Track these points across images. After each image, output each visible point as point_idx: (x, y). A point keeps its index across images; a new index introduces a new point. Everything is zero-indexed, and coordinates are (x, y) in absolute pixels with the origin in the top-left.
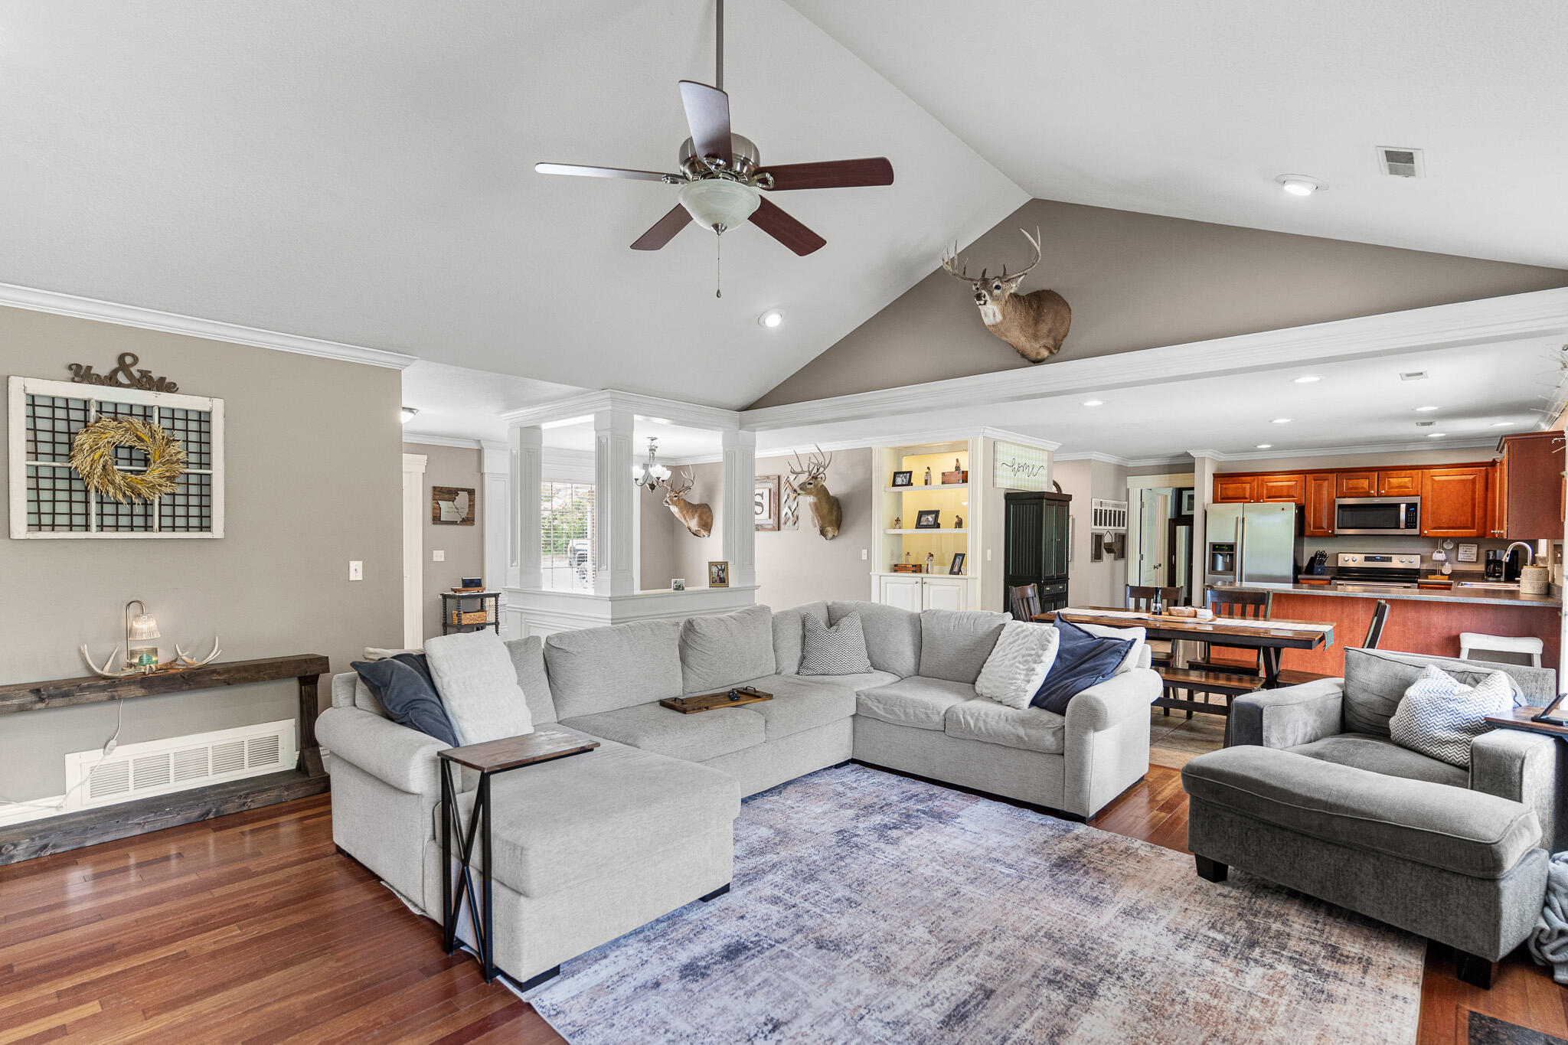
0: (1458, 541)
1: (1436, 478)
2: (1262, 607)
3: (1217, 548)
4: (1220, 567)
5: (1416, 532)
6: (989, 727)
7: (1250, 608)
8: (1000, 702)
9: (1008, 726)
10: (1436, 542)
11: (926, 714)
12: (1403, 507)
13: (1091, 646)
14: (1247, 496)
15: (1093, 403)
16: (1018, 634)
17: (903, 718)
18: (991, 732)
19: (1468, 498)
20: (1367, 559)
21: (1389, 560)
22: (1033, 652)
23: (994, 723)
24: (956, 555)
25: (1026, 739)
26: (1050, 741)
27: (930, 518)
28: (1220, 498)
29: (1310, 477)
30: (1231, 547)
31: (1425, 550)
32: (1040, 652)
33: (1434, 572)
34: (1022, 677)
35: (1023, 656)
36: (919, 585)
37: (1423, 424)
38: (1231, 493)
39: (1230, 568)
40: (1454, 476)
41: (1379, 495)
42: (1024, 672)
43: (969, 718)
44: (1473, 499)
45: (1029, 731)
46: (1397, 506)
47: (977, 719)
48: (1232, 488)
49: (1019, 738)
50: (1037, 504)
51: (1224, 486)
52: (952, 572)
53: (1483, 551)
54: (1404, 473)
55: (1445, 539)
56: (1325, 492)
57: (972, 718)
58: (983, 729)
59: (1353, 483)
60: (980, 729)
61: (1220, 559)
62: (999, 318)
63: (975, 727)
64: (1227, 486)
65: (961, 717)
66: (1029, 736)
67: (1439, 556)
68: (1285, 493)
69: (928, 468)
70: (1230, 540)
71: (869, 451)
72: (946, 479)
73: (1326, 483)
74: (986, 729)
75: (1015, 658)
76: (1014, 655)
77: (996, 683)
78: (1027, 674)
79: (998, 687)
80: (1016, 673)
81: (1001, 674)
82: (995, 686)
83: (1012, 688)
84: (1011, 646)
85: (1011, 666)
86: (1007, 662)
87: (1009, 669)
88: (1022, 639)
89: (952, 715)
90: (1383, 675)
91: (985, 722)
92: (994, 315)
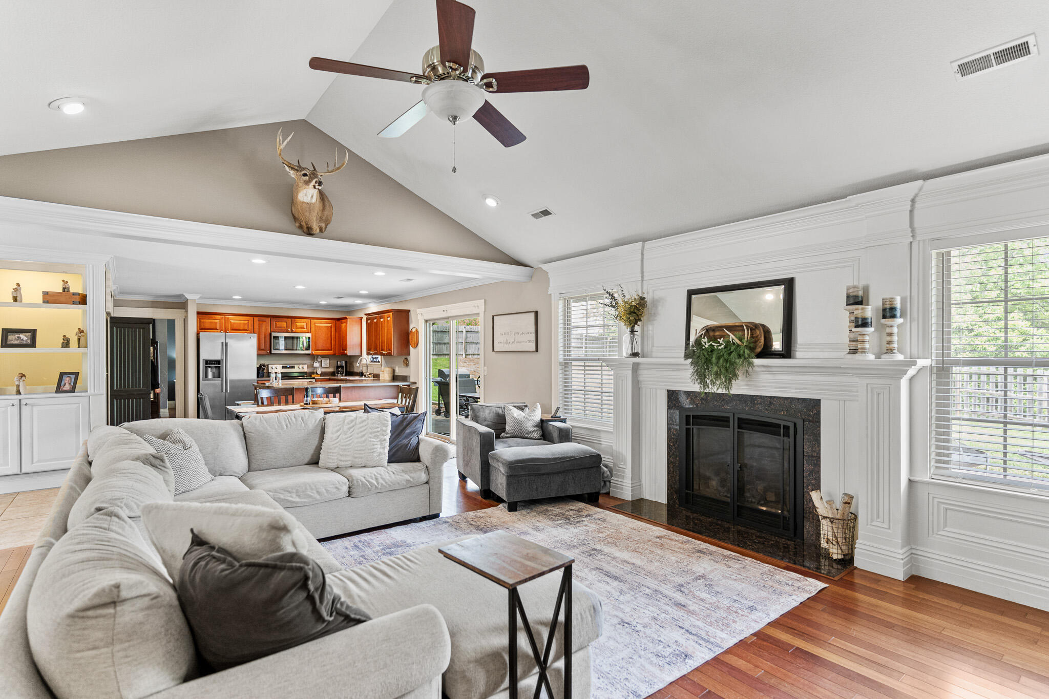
0: (323, 356)
1: (316, 324)
3: (208, 363)
4: (210, 375)
5: (309, 352)
6: (387, 481)
9: (397, 476)
10: (313, 357)
11: (336, 488)
12: (304, 338)
13: (399, 420)
14: (218, 328)
15: (259, 261)
16: (352, 421)
17: (318, 497)
18: (390, 483)
19: (329, 335)
20: (283, 367)
21: (293, 367)
22: (379, 429)
23: (388, 478)
25: (412, 480)
26: (423, 477)
27: (23, 337)
28: (201, 329)
29: (256, 319)
30: (218, 362)
31: (308, 361)
32: (384, 428)
33: (313, 373)
34: (379, 446)
35: (371, 433)
36: (16, 407)
37: (339, 298)
38: (207, 326)
39: (218, 375)
40: (324, 324)
41: (292, 332)
42: (379, 443)
43: (370, 480)
44: (331, 336)
45: (412, 475)
46: (302, 338)
47: (377, 479)
48: (208, 322)
49: (408, 481)
51: (202, 320)
53: (335, 361)
54: (303, 320)
55: (317, 356)
56: (265, 328)
57: (372, 479)
58: (384, 483)
59: (279, 324)
60: (382, 484)
61: (209, 369)
63: (378, 484)
64: (205, 320)
65: (364, 480)
66: (413, 478)
67: (316, 365)
68: (242, 328)
69: (18, 285)
70: (217, 357)
73: (264, 323)
74: (386, 483)
75: (364, 435)
76: (360, 435)
77: (356, 455)
78: (381, 444)
79: (361, 458)
80: (374, 445)
81: (356, 449)
82: (356, 458)
83: (375, 454)
84: (352, 430)
85: (364, 442)
86: (356, 441)
87: (365, 444)
88: (360, 423)
89: (357, 482)
90: (490, 413)
91: (383, 479)
92: (312, 197)
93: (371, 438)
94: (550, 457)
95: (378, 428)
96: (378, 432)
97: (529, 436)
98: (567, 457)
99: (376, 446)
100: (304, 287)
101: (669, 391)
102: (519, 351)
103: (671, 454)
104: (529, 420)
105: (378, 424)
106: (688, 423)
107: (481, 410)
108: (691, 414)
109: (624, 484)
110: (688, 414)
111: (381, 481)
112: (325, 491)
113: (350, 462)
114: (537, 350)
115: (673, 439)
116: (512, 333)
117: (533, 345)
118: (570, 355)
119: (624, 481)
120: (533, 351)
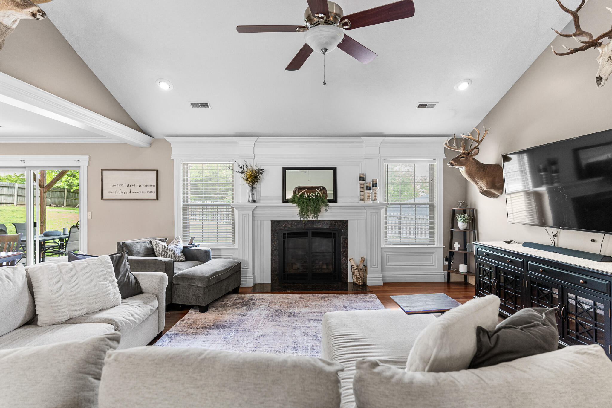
9: (144, 309)
18: (141, 315)
22: (105, 272)
23: (139, 312)
43: (129, 318)
45: (151, 304)
47: (132, 315)
49: (151, 310)
58: (139, 317)
66: (153, 307)
75: (92, 281)
76: (88, 280)
77: (91, 301)
78: (112, 285)
79: (98, 302)
80: (106, 287)
81: (89, 295)
82: (91, 304)
83: (111, 295)
84: (75, 278)
85: (95, 287)
86: (84, 288)
87: (97, 289)
88: (82, 270)
90: (141, 247)
91: (136, 314)
93: (100, 281)
95: (103, 271)
96: (105, 274)
97: (179, 259)
99: (109, 288)
101: (272, 221)
103: (273, 255)
104: (178, 248)
105: (103, 268)
106: (284, 237)
107: (134, 246)
108: (286, 232)
109: (248, 278)
110: (285, 232)
111: (136, 316)
113: (85, 310)
114: (158, 198)
115: (275, 247)
116: (127, 186)
117: (155, 194)
118: (187, 202)
119: (248, 276)
120: (155, 199)
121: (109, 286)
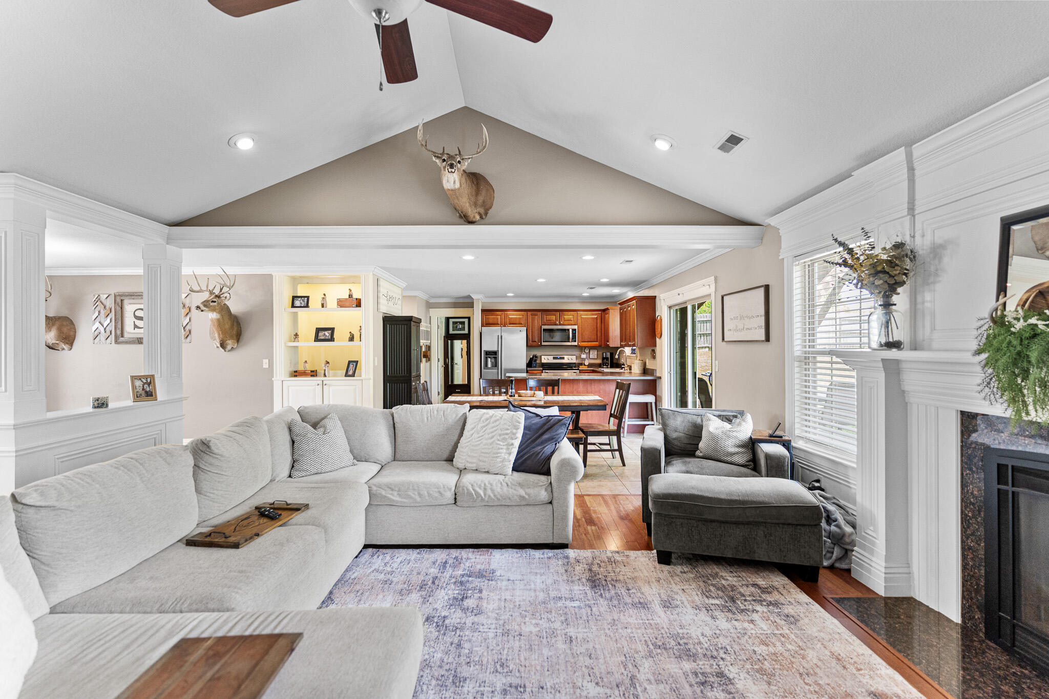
0: (591, 348)
1: (583, 316)
2: (556, 388)
3: (488, 353)
4: (489, 365)
5: (576, 344)
6: (496, 493)
7: (550, 389)
8: (488, 472)
9: (510, 490)
10: (581, 349)
11: (440, 492)
12: (571, 330)
13: (542, 423)
14: (499, 323)
15: (468, 257)
16: (487, 419)
17: (418, 499)
18: (499, 497)
19: (595, 327)
20: (554, 358)
21: (563, 358)
22: (508, 432)
23: (499, 490)
24: (350, 362)
25: (527, 497)
26: (544, 495)
27: (327, 334)
28: (485, 324)
29: (529, 313)
30: (495, 353)
31: (577, 353)
32: (514, 431)
33: (581, 364)
34: (505, 451)
35: (500, 435)
36: (320, 386)
37: (591, 288)
38: (491, 321)
39: (495, 365)
40: (590, 316)
41: (560, 324)
42: (505, 447)
43: (478, 489)
44: (597, 328)
45: (528, 490)
46: (568, 330)
47: (485, 489)
48: (491, 318)
49: (522, 498)
50: (407, 325)
52: (347, 375)
53: (600, 353)
54: (570, 313)
55: (585, 347)
56: (536, 322)
57: (480, 488)
58: (492, 495)
59: (549, 317)
60: (489, 496)
61: (489, 359)
62: (457, 185)
63: (485, 495)
64: (488, 317)
65: (471, 489)
66: (529, 495)
67: (584, 356)
68: (518, 322)
69: (325, 295)
70: (495, 349)
71: (271, 276)
72: (341, 304)
73: (536, 317)
74: (495, 496)
75: (493, 437)
76: (490, 435)
77: (481, 459)
78: (508, 449)
79: (484, 462)
80: (499, 449)
81: (483, 451)
82: (480, 461)
83: (499, 460)
84: (484, 429)
85: (491, 444)
86: (485, 442)
87: (491, 447)
88: (493, 423)
89: (463, 489)
90: (683, 422)
91: (492, 490)
92: (454, 182)
93: (499, 440)
94: (723, 497)
95: (508, 429)
96: (507, 434)
97: (729, 459)
98: (752, 502)
99: (501, 451)
100: (544, 280)
101: (962, 412)
102: (748, 341)
103: (969, 532)
104: (729, 437)
105: (509, 426)
106: (1001, 479)
107: (672, 417)
108: (1010, 463)
109: (873, 564)
110: (1003, 461)
111: (489, 492)
112: (426, 494)
113: (475, 465)
114: (768, 339)
115: (973, 504)
116: (742, 318)
117: (763, 331)
118: (813, 347)
119: (874, 559)
120: (763, 341)
121: (502, 449)
